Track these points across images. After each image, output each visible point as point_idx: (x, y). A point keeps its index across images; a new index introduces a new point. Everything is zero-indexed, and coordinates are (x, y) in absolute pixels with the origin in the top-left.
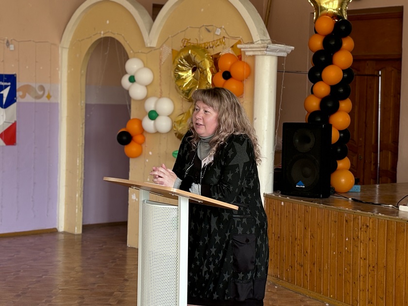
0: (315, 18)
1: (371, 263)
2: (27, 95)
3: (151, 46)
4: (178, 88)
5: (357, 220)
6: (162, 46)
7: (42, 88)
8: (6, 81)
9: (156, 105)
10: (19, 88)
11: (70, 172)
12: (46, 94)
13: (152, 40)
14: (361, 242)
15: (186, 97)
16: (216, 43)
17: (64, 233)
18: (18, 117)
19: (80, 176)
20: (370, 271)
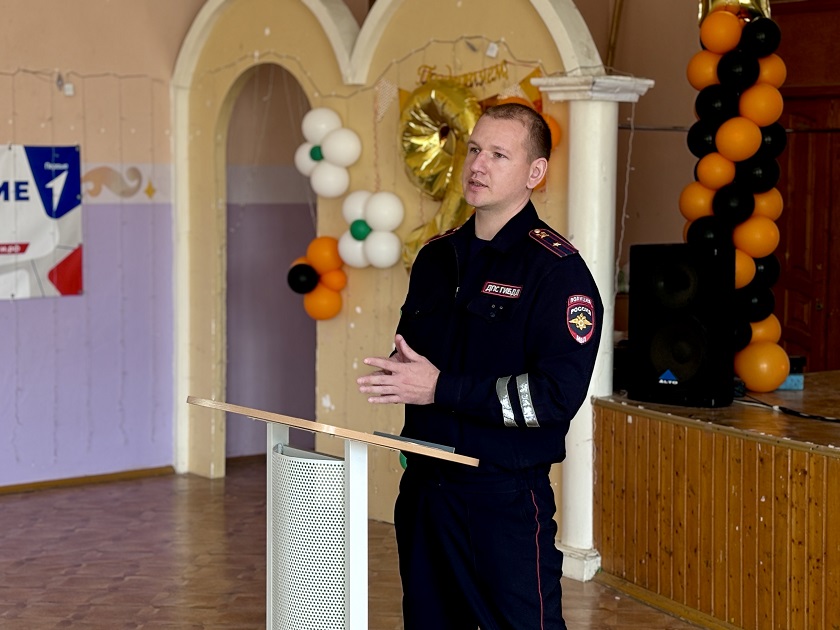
0: (700, 16)
1: (812, 551)
2: (104, 189)
3: (356, 82)
4: (412, 171)
5: (783, 457)
6: (377, 83)
7: (136, 173)
8: (58, 161)
9: (365, 208)
10: (88, 175)
11: (198, 348)
12: (145, 186)
13: (358, 69)
14: (792, 506)
15: (428, 192)
16: (489, 75)
17: (189, 476)
18: (85, 235)
19: (219, 358)
20: (811, 568)
